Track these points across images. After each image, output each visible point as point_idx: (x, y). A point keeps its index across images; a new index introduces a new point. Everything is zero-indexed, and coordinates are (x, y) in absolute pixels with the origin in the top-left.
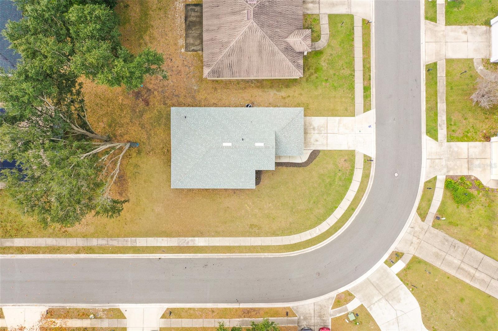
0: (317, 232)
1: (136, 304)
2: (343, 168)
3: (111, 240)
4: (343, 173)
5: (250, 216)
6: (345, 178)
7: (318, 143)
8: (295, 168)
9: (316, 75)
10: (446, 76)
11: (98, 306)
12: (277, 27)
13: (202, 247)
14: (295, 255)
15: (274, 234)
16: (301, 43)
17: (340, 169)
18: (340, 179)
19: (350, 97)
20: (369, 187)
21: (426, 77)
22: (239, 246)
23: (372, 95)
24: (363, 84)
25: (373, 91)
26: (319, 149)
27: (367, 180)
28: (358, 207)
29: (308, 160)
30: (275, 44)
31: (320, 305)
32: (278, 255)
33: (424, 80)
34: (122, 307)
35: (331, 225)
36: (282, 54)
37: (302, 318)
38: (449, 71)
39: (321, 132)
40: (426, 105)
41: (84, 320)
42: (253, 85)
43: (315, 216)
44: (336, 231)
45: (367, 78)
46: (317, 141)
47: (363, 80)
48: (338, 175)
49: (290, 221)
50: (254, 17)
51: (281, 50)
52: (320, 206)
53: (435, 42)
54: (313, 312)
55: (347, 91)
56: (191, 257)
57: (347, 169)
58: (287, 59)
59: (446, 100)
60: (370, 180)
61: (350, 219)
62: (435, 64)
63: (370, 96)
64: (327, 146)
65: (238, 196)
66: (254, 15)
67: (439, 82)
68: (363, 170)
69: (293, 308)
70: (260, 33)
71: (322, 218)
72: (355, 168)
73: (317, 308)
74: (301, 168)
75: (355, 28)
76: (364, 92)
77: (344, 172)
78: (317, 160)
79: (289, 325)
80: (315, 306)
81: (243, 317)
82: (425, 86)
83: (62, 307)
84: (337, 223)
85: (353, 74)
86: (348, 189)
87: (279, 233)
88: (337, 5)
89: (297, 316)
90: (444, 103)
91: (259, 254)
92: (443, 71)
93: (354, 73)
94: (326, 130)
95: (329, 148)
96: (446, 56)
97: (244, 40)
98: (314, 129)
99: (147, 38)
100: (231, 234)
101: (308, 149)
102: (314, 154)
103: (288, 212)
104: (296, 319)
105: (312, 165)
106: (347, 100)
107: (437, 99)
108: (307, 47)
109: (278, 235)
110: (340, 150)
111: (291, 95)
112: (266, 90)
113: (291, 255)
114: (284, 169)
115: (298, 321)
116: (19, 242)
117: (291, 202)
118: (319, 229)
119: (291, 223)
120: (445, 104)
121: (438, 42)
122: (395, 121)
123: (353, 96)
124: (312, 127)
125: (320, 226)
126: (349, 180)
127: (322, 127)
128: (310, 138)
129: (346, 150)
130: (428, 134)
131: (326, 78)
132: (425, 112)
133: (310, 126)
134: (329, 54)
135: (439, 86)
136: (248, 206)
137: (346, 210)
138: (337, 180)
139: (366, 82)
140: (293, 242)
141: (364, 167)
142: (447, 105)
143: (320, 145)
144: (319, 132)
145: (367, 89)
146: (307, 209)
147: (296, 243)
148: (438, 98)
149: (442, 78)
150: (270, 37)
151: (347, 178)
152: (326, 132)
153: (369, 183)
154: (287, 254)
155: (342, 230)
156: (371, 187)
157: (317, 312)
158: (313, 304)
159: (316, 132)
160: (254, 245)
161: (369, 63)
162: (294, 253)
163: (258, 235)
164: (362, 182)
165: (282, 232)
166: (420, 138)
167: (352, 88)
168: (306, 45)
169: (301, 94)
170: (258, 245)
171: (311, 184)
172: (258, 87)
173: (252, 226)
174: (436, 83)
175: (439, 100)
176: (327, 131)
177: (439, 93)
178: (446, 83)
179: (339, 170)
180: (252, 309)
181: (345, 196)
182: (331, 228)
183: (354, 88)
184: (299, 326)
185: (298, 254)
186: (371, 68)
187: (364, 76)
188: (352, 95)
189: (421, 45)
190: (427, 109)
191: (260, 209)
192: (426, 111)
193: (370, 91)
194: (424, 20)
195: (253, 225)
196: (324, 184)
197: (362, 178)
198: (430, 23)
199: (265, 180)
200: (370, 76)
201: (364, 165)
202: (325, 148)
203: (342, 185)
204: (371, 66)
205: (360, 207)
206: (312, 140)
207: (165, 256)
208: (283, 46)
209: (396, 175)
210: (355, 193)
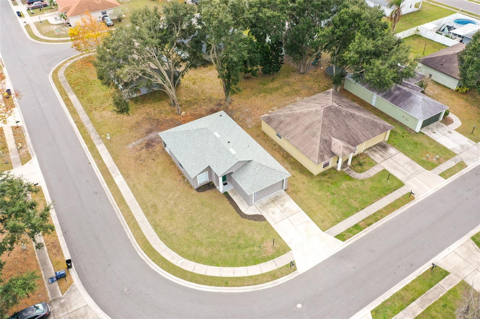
0: (178, 262)
1: (40, 166)
2: (265, 249)
3: (95, 132)
4: (259, 252)
5: (163, 200)
6: (256, 256)
7: (272, 215)
8: (234, 210)
9: (330, 185)
10: (449, 292)
11: (30, 148)
12: (335, 127)
13: (115, 183)
14: (142, 256)
15: (155, 227)
16: (340, 147)
17: (262, 246)
18: (251, 252)
19: (337, 218)
20: (264, 287)
21: (425, 272)
22: (128, 207)
23: (356, 235)
24: (359, 223)
25: (361, 234)
26: (266, 219)
27: (269, 279)
28: (233, 288)
29: (249, 216)
30: (322, 131)
31: (87, 313)
32: (133, 242)
33: (420, 273)
34: (34, 160)
35: (195, 272)
36: (320, 139)
37: (63, 301)
38: (456, 291)
39: (283, 212)
40: (400, 290)
41: (15, 145)
42: (282, 153)
43: (196, 251)
44: (191, 281)
45: (368, 222)
46: (273, 213)
47: (362, 220)
48: (254, 248)
49: (178, 232)
50: (326, 108)
51: (321, 137)
52: (210, 249)
53: (464, 259)
54: (74, 310)
55: (340, 213)
56: (100, 181)
57: (267, 253)
58: (319, 145)
59: (427, 308)
60: (272, 282)
61: (213, 287)
62: (447, 273)
63: (354, 235)
64: (275, 224)
65: (178, 184)
66: (327, 107)
67: (436, 288)
68: (277, 269)
69: (73, 286)
70: (320, 117)
71: (197, 258)
72: (274, 260)
73: (82, 311)
74: (238, 214)
75: (396, 191)
76: (353, 227)
77: (261, 252)
78: (256, 222)
79: (48, 292)
80: (84, 308)
81: (47, 244)
82: (416, 277)
83: (24, 130)
84: (201, 276)
85: (359, 210)
86: (247, 265)
87: (159, 230)
88: (398, 170)
89: (63, 294)
90: (422, 308)
91: (127, 226)
92: (450, 285)
93: (361, 210)
94: (289, 215)
95: (274, 227)
96: (466, 279)
97: (305, 115)
98: (282, 205)
99: (262, 95)
100: (137, 196)
101: (261, 210)
102: (259, 218)
103: (186, 226)
104: (59, 295)
105: (246, 221)
106: (332, 217)
107: (417, 297)
108: (341, 153)
109: (156, 230)
110: (280, 237)
111: (296, 177)
112: (285, 162)
113: (139, 253)
114: (227, 203)
115: (56, 299)
116: (73, 97)
117: (198, 223)
118: (183, 262)
119: (175, 234)
120: (422, 310)
121: (468, 262)
122: (353, 270)
123: (339, 220)
124: (282, 203)
125: (187, 261)
126: (256, 261)
127: (290, 211)
128: (271, 207)
129: (284, 242)
130: (374, 313)
131: (335, 193)
132: (392, 294)
133: (282, 202)
134: (356, 185)
135: (431, 291)
136: (173, 194)
137: (221, 277)
138: (248, 250)
139: (363, 223)
140: (155, 247)
141: (281, 268)
142: (423, 313)
143: (272, 217)
144: (283, 211)
145: (357, 228)
146: (199, 241)
147: (155, 249)
148: (420, 298)
149: (443, 289)
150: (323, 125)
151: (257, 257)
152: (287, 216)
153: (268, 283)
154: (138, 249)
155: (196, 286)
156: (265, 288)
157: (75, 314)
158: (86, 304)
159: (281, 208)
160: (135, 216)
161: (382, 217)
162: (142, 255)
163: (147, 214)
164: (263, 275)
165: (161, 232)
166: (362, 307)
167: (346, 215)
168: (342, 151)
169: (304, 183)
170: (137, 220)
171: (227, 230)
172: (283, 156)
173: (154, 206)
174: (431, 286)
175: (418, 300)
176: (289, 217)
177: (425, 296)
178: (442, 297)
179: (260, 246)
180: (60, 247)
181: (236, 267)
182: (192, 273)
183: (348, 217)
184: (50, 302)
185: (143, 258)
186: (380, 221)
187: (367, 218)
188: (341, 219)
189: (446, 250)
190: (397, 294)
191: (175, 204)
192: (394, 294)
193: (359, 232)
194: (469, 238)
195: (156, 206)
196: (236, 241)
197: (269, 272)
198: (473, 244)
199: (206, 195)
200: (372, 224)
201: (284, 267)
202: (272, 223)
203: (246, 256)
204: (381, 220)
205: (234, 289)
206: (270, 209)
207: (94, 165)
208: (327, 138)
209: (299, 306)
210: (247, 275)
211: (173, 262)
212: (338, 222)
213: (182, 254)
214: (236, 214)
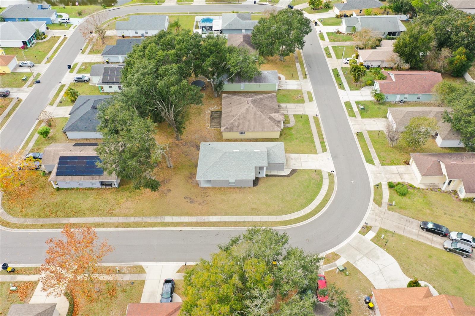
0: (302, 213)
1: (157, 262)
2: (315, 178)
3: (145, 218)
5: (251, 204)
6: (317, 183)
7: (295, 166)
8: (282, 178)
9: (290, 137)
10: (370, 137)
11: (123, 264)
12: (264, 109)
13: (215, 222)
14: (288, 228)
15: (270, 214)
16: (278, 116)
18: (314, 184)
19: (313, 146)
22: (243, 222)
24: (320, 141)
25: (327, 143)
26: (297, 168)
27: (333, 185)
29: (290, 174)
30: (263, 115)
33: (357, 139)
34: (144, 264)
35: (313, 209)
36: (268, 119)
38: (370, 135)
39: (297, 161)
43: (299, 203)
44: (317, 213)
45: (321, 138)
46: (295, 164)
47: (319, 139)
48: (312, 181)
49: (282, 206)
52: (302, 198)
53: (358, 124)
55: (310, 143)
56: (206, 229)
57: (318, 178)
58: (271, 122)
62: (361, 132)
63: (325, 146)
68: (329, 179)
71: (304, 205)
72: (323, 178)
76: (321, 144)
77: (316, 180)
78: (296, 173)
84: (316, 208)
85: (313, 136)
86: (321, 189)
88: (297, 112)
90: (372, 148)
92: (367, 135)
95: (304, 169)
96: (367, 129)
97: (245, 113)
98: (292, 159)
100: (237, 214)
101: (290, 168)
102: (294, 171)
103: (279, 201)
105: (292, 176)
106: (311, 147)
109: (273, 215)
110: (311, 169)
113: (284, 228)
117: (281, 195)
118: (304, 212)
119: (282, 208)
121: (360, 124)
122: (344, 156)
125: (304, 210)
126: (320, 184)
127: (297, 158)
128: (290, 163)
129: (315, 169)
130: (368, 162)
131: (296, 138)
132: (362, 152)
133: (290, 158)
134: (296, 129)
135: (367, 142)
136: (250, 197)
137: (322, 201)
138: (312, 184)
143: (297, 166)
146: (293, 200)
147: (287, 220)
149: (367, 138)
153: (335, 186)
154: (281, 228)
155: (321, 212)
156: (336, 189)
159: (294, 160)
160: (255, 221)
161: (321, 132)
163: (258, 215)
164: (330, 186)
165: (276, 213)
166: (363, 164)
167: (313, 142)
170: (258, 221)
171: (294, 186)
173: (253, 209)
175: (369, 147)
176: (301, 160)
179: (313, 179)
181: (319, 193)
182: (312, 211)
185: (290, 227)
186: (323, 134)
189: (350, 126)
191: (259, 199)
193: (325, 144)
194: (349, 117)
196: (303, 186)
197: (329, 183)
198: (352, 118)
199: (261, 184)
201: (329, 177)
202: (301, 168)
203: (315, 187)
205: (331, 199)
206: (292, 164)
207: (185, 229)
208: (269, 116)
209: (352, 182)
210: (326, 191)
211: (301, 215)
212: (315, 147)
213: (298, 210)
214: (286, 178)
